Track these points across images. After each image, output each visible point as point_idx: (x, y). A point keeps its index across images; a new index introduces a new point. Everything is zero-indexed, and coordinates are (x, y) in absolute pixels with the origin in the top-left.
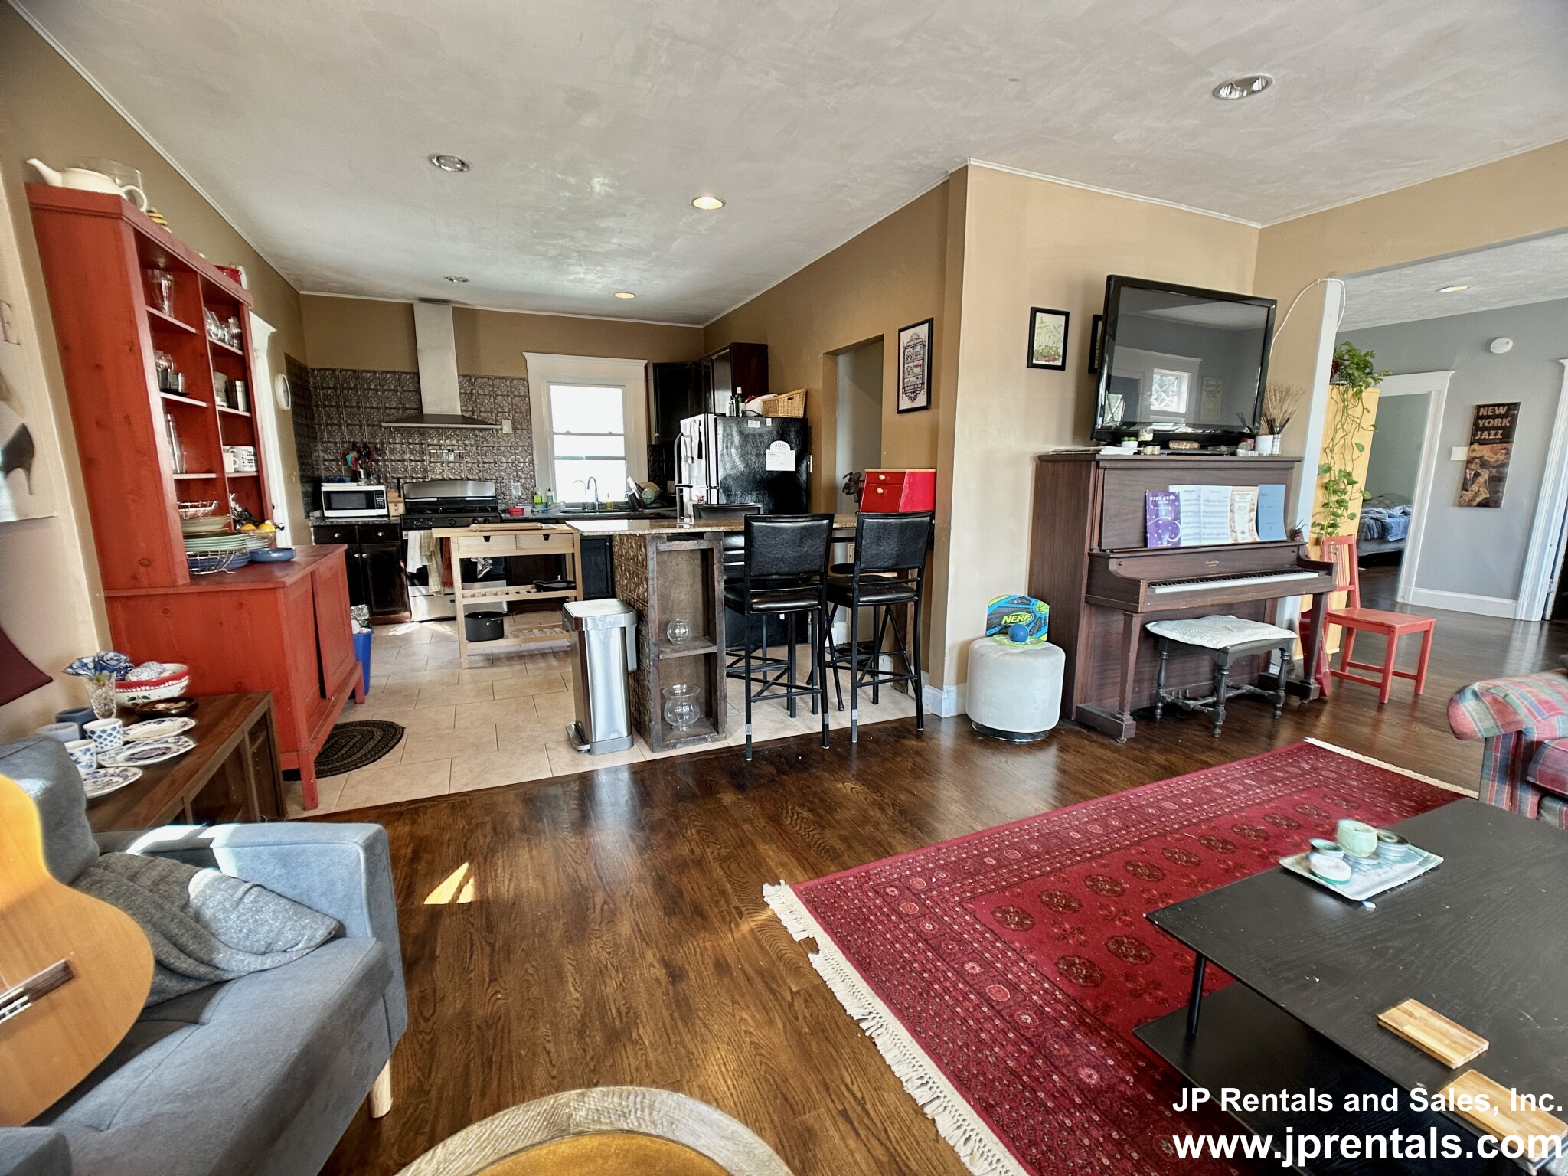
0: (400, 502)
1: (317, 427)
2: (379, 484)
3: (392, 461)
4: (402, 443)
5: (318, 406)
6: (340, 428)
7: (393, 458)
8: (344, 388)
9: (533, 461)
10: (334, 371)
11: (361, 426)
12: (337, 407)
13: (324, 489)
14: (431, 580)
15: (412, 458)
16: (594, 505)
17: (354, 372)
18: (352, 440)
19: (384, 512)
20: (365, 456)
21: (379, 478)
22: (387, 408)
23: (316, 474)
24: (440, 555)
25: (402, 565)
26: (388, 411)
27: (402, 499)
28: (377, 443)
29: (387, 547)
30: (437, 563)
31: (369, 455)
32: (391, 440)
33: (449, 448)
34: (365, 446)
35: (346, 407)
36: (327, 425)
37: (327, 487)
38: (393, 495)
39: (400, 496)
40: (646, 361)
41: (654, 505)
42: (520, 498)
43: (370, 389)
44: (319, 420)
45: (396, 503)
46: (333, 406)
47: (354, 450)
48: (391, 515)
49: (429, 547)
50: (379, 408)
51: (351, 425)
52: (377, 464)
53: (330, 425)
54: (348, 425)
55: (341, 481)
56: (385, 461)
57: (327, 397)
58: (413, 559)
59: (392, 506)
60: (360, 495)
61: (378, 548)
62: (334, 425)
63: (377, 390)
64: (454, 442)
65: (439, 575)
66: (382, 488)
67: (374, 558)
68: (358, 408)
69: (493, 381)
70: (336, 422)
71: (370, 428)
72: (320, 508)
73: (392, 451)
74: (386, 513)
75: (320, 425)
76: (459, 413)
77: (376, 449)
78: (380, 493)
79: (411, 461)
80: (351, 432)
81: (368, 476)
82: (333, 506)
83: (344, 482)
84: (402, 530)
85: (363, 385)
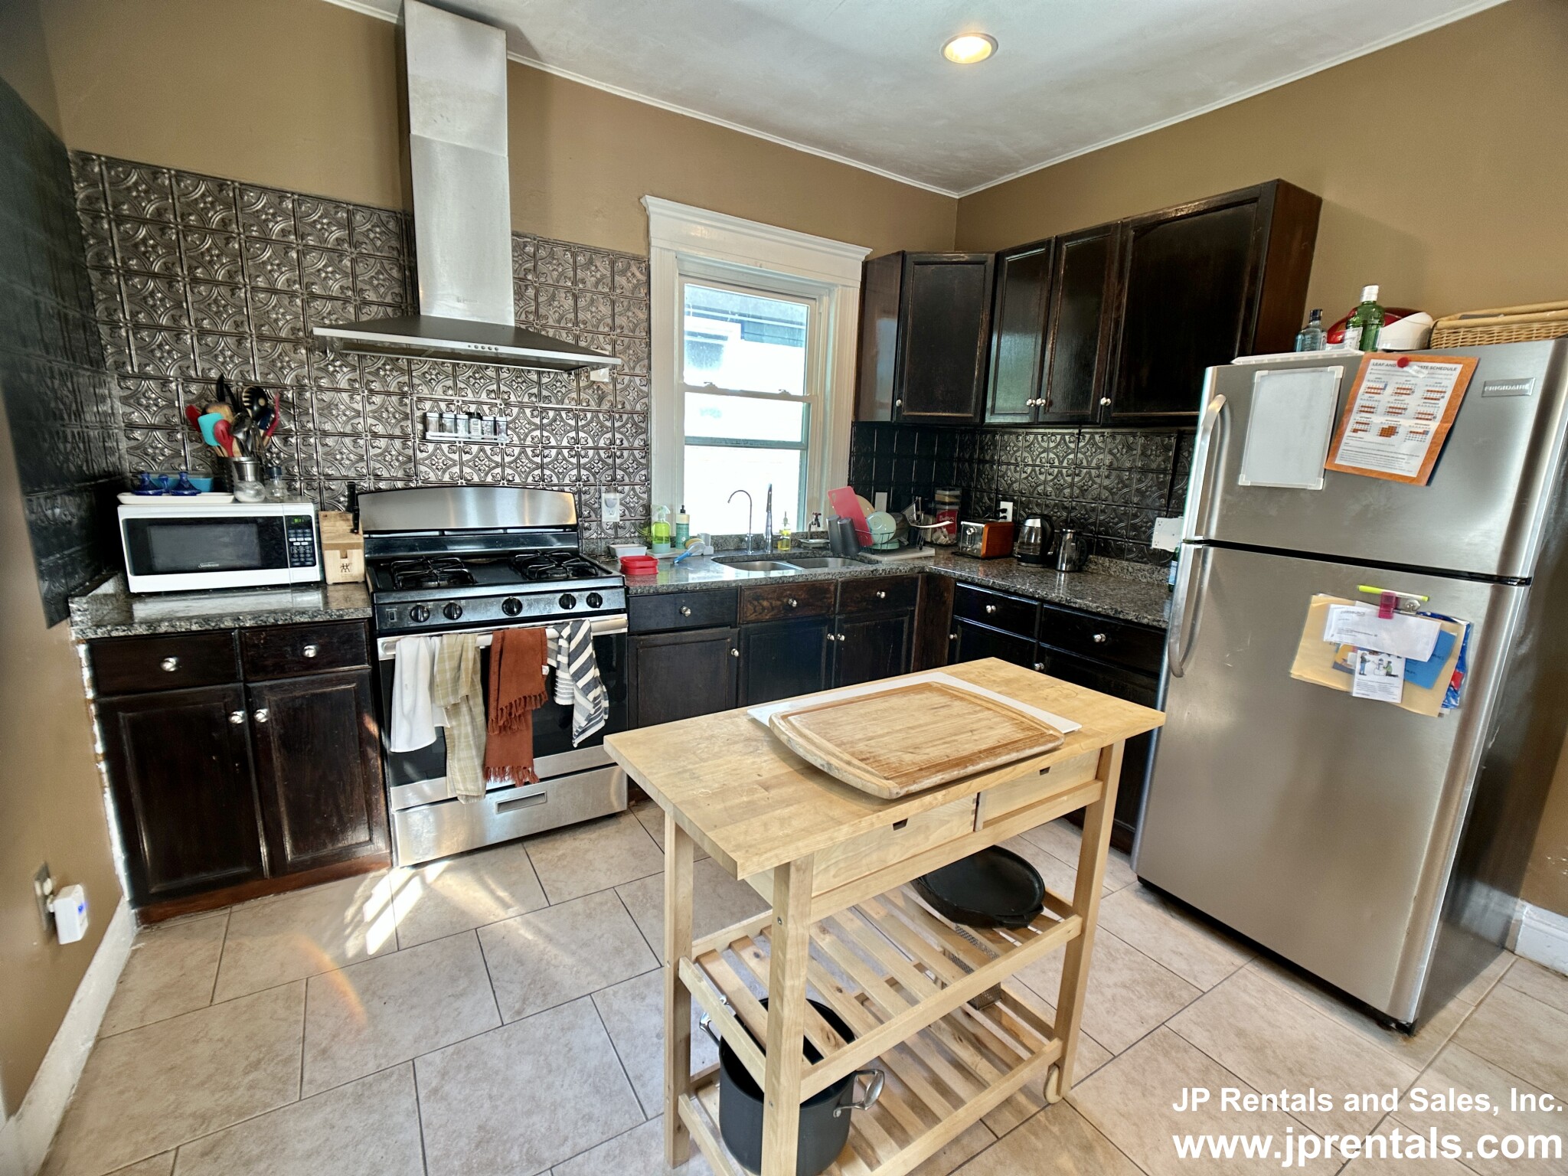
0: (353, 546)
1: (104, 330)
2: (293, 495)
3: (325, 434)
4: (352, 391)
5: (105, 271)
6: (178, 338)
7: (328, 427)
8: (188, 229)
9: (646, 447)
10: (156, 171)
11: (240, 339)
12: (168, 278)
13: (124, 513)
14: (452, 765)
15: (380, 429)
16: (758, 542)
17: (221, 184)
18: (214, 374)
19: (311, 574)
20: (256, 418)
21: (290, 479)
22: (314, 297)
23: (101, 464)
24: (480, 700)
25: (373, 728)
26: (318, 304)
27: (360, 539)
28: (285, 387)
29: (330, 682)
30: (473, 719)
31: (265, 413)
32: (324, 382)
33: (473, 409)
34: (257, 392)
35: (195, 281)
36: (137, 327)
37: (132, 507)
38: (336, 527)
39: (355, 530)
40: (868, 251)
41: (889, 547)
42: (616, 526)
43: (266, 240)
44: (110, 312)
45: (344, 550)
46: (154, 276)
47: (221, 399)
48: (330, 581)
49: (456, 679)
50: (293, 295)
51: (210, 332)
52: (285, 441)
53: (147, 327)
54: (202, 333)
55: (180, 488)
56: (307, 434)
57: (133, 248)
58: (410, 718)
59: (332, 558)
60: (242, 528)
61: (299, 685)
62: (161, 328)
63: (288, 247)
64: (484, 397)
65: (478, 748)
66: (306, 509)
67: (289, 716)
68: (234, 288)
69: (574, 255)
70: (164, 321)
71: (267, 345)
72: (116, 568)
73: (327, 409)
74: (317, 578)
75: (114, 326)
76: (511, 322)
77: (283, 400)
78: (303, 524)
79: (375, 435)
80: (210, 353)
81: (264, 474)
82: (159, 562)
83: (195, 491)
84: (373, 636)
85: (247, 227)
